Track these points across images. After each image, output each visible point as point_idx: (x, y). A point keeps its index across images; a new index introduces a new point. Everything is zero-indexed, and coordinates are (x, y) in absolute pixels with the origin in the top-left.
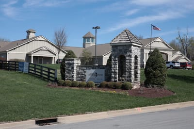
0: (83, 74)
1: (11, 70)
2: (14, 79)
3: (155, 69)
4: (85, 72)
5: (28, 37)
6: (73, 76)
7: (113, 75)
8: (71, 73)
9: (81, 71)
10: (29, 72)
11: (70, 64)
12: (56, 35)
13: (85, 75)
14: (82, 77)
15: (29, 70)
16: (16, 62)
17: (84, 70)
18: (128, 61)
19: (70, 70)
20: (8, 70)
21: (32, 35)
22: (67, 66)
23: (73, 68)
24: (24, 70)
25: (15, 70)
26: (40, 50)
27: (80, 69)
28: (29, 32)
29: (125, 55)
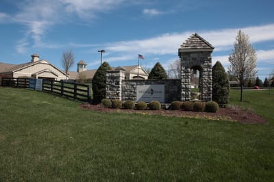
0: (131, 92)
1: (20, 87)
2: (27, 98)
3: (222, 85)
4: (135, 89)
5: (33, 61)
6: (118, 94)
7: (184, 93)
8: (115, 89)
9: (128, 87)
10: (43, 90)
11: (113, 78)
12: (64, 56)
13: (135, 93)
14: (130, 96)
15: (43, 87)
16: (25, 79)
17: (133, 86)
18: (206, 73)
19: (113, 86)
20: (16, 87)
21: (36, 59)
22: (109, 80)
23: (118, 83)
24: (37, 87)
25: (25, 87)
26: (44, 71)
27: (126, 84)
28: (33, 57)
29: (202, 66)
